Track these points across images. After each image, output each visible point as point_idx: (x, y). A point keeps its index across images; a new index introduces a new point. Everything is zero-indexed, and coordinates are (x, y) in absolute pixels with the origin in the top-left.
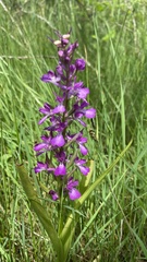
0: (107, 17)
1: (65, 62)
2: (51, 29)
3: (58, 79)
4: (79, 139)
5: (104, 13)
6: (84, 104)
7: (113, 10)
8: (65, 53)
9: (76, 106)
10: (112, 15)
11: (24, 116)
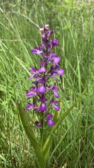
0: (66, 15)
1: (46, 41)
2: (31, 23)
3: (41, 52)
4: (54, 88)
5: (63, 13)
6: (57, 67)
7: (69, 11)
8: (46, 35)
9: (52, 68)
10: (68, 14)
11: (16, 77)
